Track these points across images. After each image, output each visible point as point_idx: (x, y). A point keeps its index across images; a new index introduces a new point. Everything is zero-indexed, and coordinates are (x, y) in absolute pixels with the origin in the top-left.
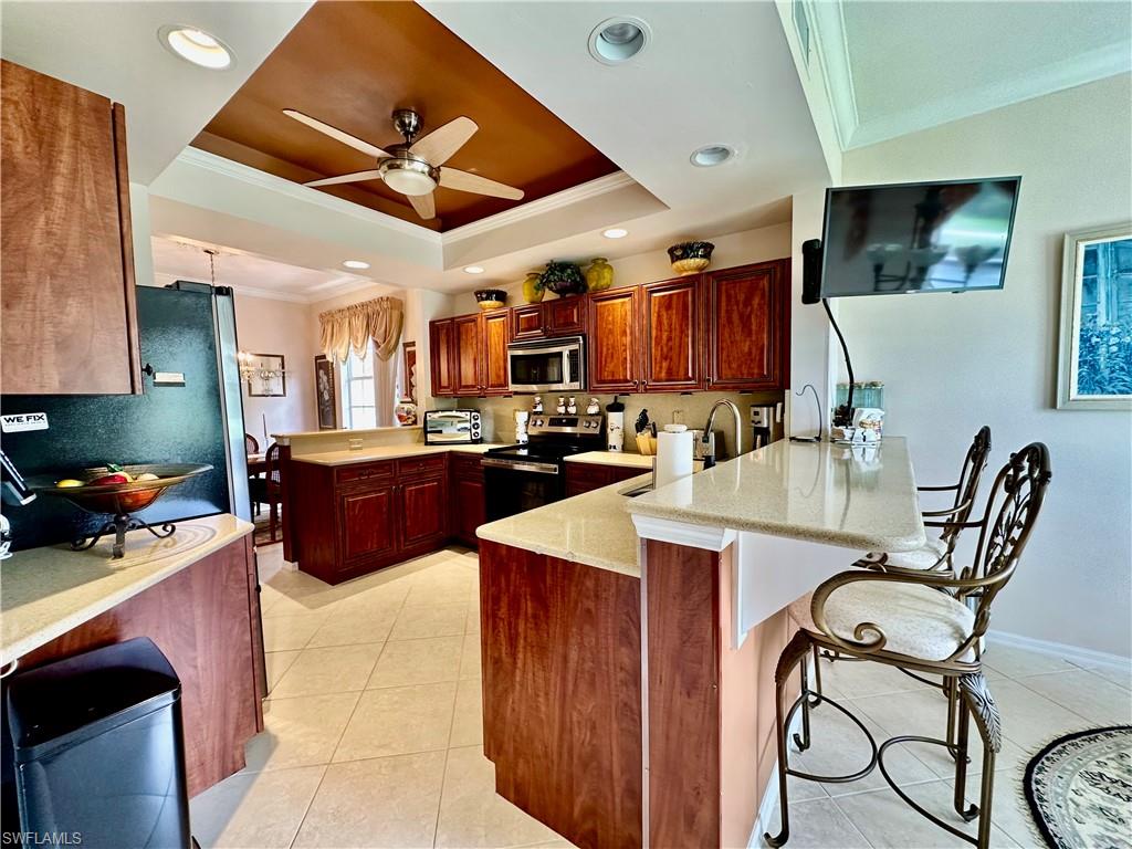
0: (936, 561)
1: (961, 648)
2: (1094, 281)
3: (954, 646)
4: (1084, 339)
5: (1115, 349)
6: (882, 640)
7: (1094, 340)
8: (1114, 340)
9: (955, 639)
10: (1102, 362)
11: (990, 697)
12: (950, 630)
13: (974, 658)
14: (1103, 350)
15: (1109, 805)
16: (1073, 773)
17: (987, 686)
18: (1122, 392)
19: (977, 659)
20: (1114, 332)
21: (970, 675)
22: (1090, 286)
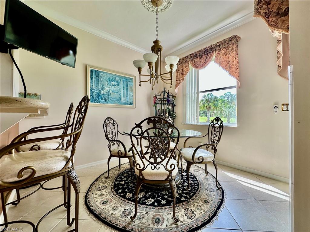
0: (59, 145)
1: (67, 163)
2: (92, 77)
3: (65, 163)
4: (91, 90)
5: (96, 93)
6: (34, 172)
7: (93, 90)
8: (96, 91)
9: (65, 160)
10: (94, 96)
11: (77, 175)
12: (63, 158)
13: (71, 165)
14: (94, 93)
15: (101, 193)
16: (94, 191)
17: (76, 172)
18: (97, 103)
19: (72, 165)
20: (96, 89)
21: (70, 171)
22: (92, 78)
